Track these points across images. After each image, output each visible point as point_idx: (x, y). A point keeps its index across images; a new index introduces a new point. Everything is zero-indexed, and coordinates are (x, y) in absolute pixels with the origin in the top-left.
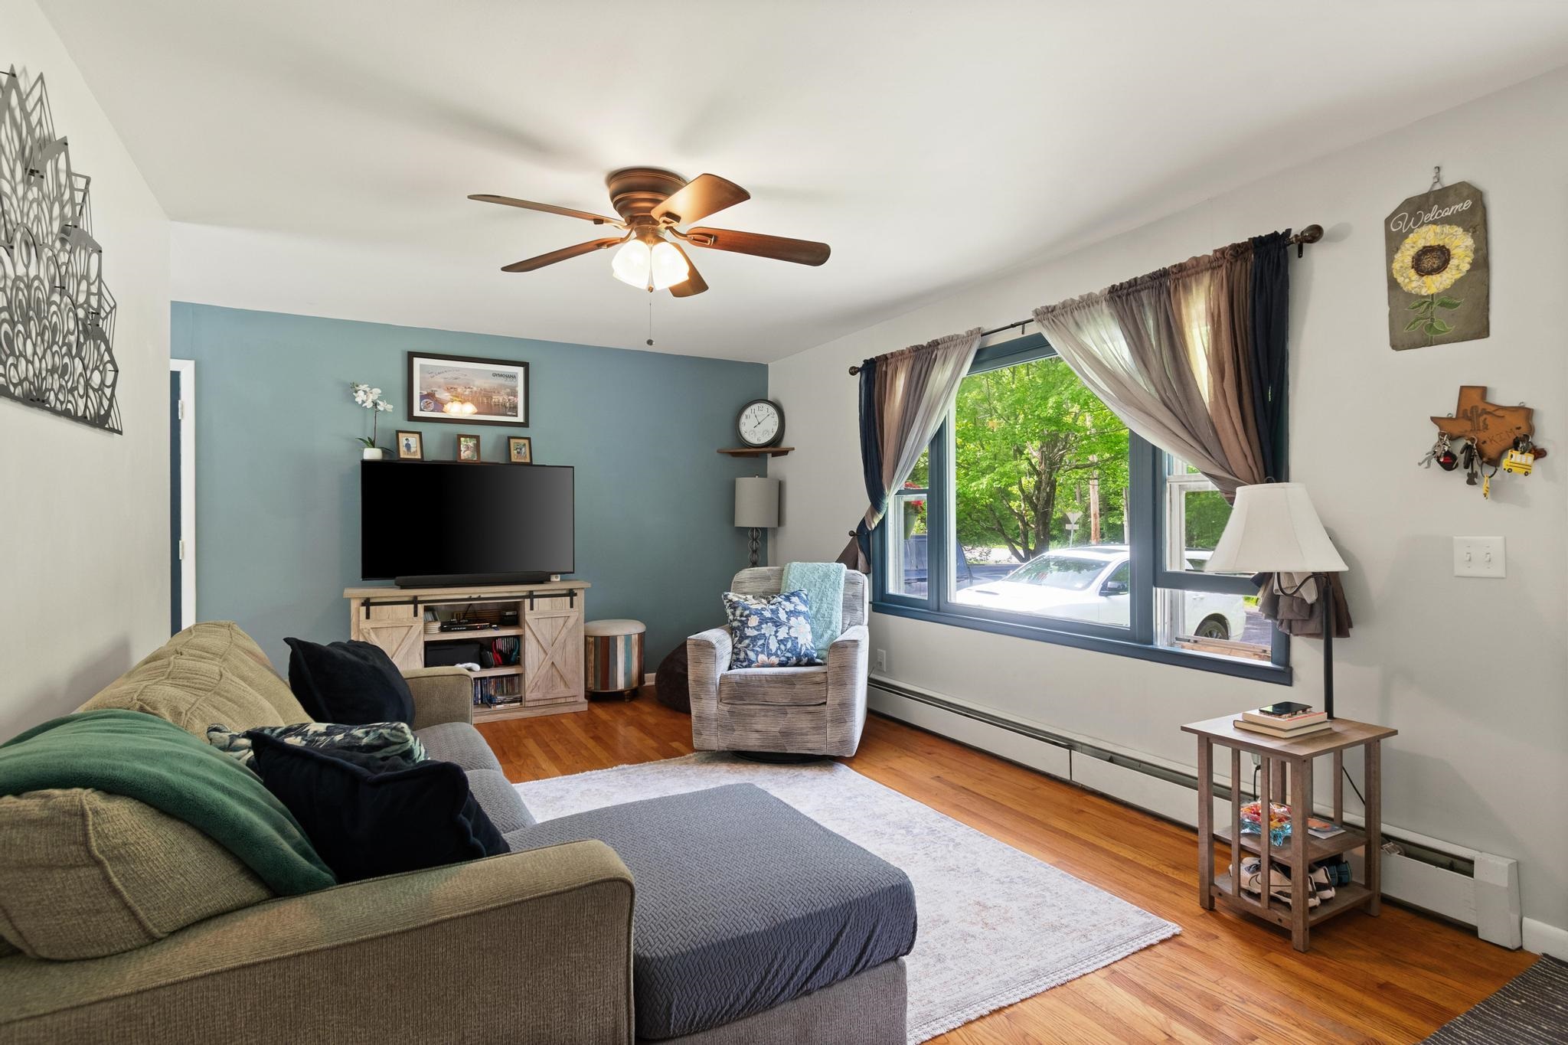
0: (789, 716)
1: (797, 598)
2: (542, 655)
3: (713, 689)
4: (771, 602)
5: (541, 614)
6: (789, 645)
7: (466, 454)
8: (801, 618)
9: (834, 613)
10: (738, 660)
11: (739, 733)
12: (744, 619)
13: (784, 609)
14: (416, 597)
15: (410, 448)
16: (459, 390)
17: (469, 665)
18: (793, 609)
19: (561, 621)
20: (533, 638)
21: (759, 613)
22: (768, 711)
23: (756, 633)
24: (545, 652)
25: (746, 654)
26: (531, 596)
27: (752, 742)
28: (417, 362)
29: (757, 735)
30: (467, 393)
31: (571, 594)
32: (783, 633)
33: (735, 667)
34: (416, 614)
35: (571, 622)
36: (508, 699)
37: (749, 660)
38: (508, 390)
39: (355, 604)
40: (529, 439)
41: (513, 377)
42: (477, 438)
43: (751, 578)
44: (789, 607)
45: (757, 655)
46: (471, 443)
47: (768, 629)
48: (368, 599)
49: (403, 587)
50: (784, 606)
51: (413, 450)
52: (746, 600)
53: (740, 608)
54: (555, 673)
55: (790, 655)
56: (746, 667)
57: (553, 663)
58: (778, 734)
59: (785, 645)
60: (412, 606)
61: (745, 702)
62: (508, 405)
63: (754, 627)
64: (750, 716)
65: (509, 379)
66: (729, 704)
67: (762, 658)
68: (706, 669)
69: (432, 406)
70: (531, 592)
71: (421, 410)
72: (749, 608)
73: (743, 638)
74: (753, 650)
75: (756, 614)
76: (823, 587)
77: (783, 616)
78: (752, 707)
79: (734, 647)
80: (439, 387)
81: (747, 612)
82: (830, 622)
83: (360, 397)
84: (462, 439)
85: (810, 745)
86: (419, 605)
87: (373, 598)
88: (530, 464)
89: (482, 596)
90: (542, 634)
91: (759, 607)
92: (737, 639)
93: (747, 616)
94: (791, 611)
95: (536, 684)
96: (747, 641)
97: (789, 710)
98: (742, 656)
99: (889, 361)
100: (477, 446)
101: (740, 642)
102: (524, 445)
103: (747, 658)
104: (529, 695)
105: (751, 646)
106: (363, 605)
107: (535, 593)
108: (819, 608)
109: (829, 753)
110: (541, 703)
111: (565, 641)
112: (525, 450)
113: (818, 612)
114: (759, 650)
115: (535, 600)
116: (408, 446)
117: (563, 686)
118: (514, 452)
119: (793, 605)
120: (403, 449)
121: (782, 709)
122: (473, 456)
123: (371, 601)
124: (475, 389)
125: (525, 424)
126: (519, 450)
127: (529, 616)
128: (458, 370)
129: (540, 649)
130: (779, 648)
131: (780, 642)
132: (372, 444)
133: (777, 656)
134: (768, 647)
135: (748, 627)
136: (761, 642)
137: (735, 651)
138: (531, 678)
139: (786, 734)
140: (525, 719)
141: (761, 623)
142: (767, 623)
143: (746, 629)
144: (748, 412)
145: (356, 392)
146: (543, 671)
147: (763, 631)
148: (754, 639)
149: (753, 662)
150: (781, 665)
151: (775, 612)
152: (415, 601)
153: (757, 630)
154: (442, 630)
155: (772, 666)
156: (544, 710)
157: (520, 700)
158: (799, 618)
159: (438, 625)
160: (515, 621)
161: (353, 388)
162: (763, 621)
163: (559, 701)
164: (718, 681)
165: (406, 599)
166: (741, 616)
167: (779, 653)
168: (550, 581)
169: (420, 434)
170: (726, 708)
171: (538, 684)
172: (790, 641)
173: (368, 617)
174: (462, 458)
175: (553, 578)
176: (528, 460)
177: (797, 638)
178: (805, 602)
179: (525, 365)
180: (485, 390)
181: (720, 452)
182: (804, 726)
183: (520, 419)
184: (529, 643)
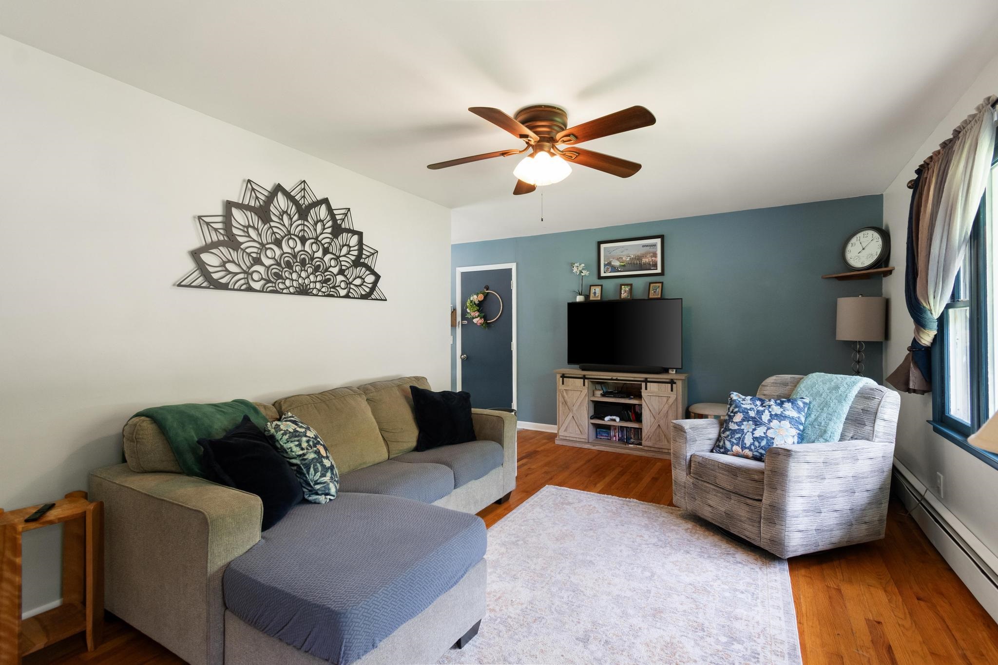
0: (732, 501)
1: (790, 404)
2: (653, 419)
3: (683, 463)
4: (764, 405)
5: (651, 393)
6: (764, 443)
7: (624, 295)
8: (786, 423)
9: (832, 424)
10: (718, 446)
11: (699, 502)
12: (732, 414)
13: (770, 412)
14: (584, 376)
15: (596, 294)
16: (624, 258)
17: (614, 417)
18: (779, 413)
19: (665, 399)
20: (647, 408)
21: (745, 412)
22: (718, 492)
23: (736, 427)
24: (654, 418)
25: (724, 443)
26: (646, 381)
27: (706, 513)
28: (603, 246)
29: (710, 509)
30: (628, 260)
31: (672, 382)
32: (760, 432)
33: (714, 451)
34: (584, 385)
35: (671, 400)
36: (636, 442)
37: (725, 448)
38: (652, 254)
39: (558, 376)
40: (662, 283)
41: (655, 245)
42: (631, 285)
43: (773, 383)
44: (777, 410)
45: (732, 446)
46: (627, 289)
47: (747, 426)
48: (563, 374)
49: (583, 370)
50: (772, 409)
51: (597, 295)
52: (744, 400)
53: (734, 406)
54: (661, 432)
55: (763, 452)
56: (723, 453)
57: (659, 425)
58: (724, 514)
59: (759, 443)
60: (582, 380)
61: (703, 479)
62: (651, 263)
63: (736, 422)
64: (705, 491)
65: (652, 247)
66: (694, 478)
67: (737, 449)
68: (680, 447)
69: (610, 269)
70: (646, 379)
71: (605, 272)
72: (739, 407)
73: (727, 429)
74: (730, 441)
75: (743, 412)
76: (829, 397)
77: (765, 417)
78: (708, 485)
79: (719, 436)
80: (613, 259)
81: (737, 410)
82: (825, 432)
83: (575, 269)
84: (623, 287)
85: (747, 533)
86: (586, 380)
87: (566, 374)
88: (662, 299)
89: (618, 378)
90: (652, 405)
91: (748, 407)
92: (723, 429)
93: (736, 413)
94: (776, 415)
95: (648, 437)
96: (728, 433)
97: (733, 496)
98: (721, 444)
99: (930, 166)
100: (631, 290)
101: (724, 432)
102: (659, 287)
103: (724, 447)
104: (643, 442)
105: (730, 437)
106: (561, 377)
107: (648, 380)
108: (818, 417)
109: (762, 547)
110: (652, 449)
111: (668, 411)
112: (659, 290)
113: (816, 420)
114: (735, 441)
115: (648, 384)
116: (595, 293)
117: (666, 442)
118: (652, 292)
119: (782, 410)
120: (592, 295)
121: (729, 493)
122: (628, 296)
123: (565, 375)
124: (632, 256)
125: (662, 274)
126: (655, 290)
127: (644, 393)
128: (623, 247)
129: (652, 415)
130: (753, 444)
131: (755, 439)
132: (580, 294)
133: (751, 450)
134: (743, 441)
135: (732, 422)
136: (738, 436)
137: (719, 439)
138: (646, 432)
139: (729, 515)
140: (641, 457)
141: (743, 420)
142: (748, 421)
143: (730, 423)
144: (854, 240)
145: (573, 267)
146: (653, 430)
147: (743, 427)
148: (734, 432)
149: (728, 451)
150: (755, 458)
151: (760, 413)
152: (584, 378)
153: (738, 425)
154: (603, 395)
155: (747, 457)
156: (654, 454)
157: (640, 444)
158: (783, 422)
159: (601, 392)
160: (639, 396)
161: (572, 265)
162: (747, 418)
163: (664, 451)
164: (688, 458)
165: (580, 376)
166: (732, 412)
167: (753, 447)
168: (668, 373)
169: (602, 286)
170: (691, 481)
171: (650, 436)
172: (765, 439)
173: (563, 384)
174: (622, 297)
175: (670, 371)
176: (659, 296)
177: (773, 439)
178: (799, 410)
179: (662, 237)
180: (638, 256)
181: (823, 278)
182: (742, 514)
183: (659, 271)
184: (644, 410)
